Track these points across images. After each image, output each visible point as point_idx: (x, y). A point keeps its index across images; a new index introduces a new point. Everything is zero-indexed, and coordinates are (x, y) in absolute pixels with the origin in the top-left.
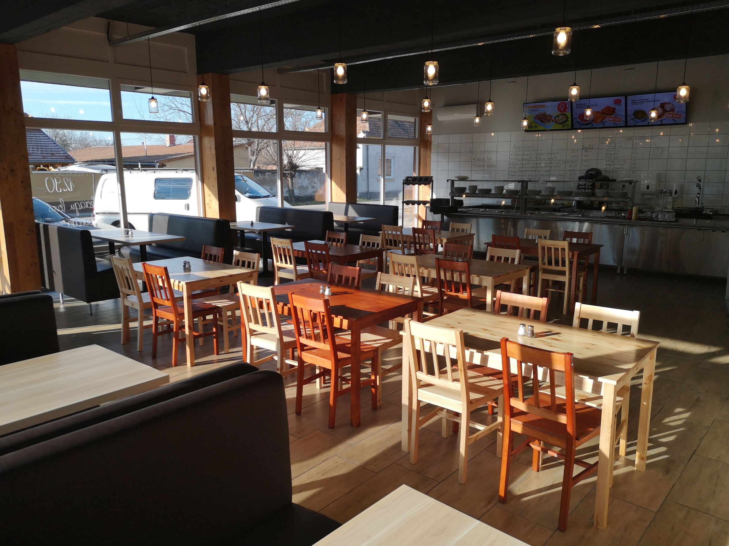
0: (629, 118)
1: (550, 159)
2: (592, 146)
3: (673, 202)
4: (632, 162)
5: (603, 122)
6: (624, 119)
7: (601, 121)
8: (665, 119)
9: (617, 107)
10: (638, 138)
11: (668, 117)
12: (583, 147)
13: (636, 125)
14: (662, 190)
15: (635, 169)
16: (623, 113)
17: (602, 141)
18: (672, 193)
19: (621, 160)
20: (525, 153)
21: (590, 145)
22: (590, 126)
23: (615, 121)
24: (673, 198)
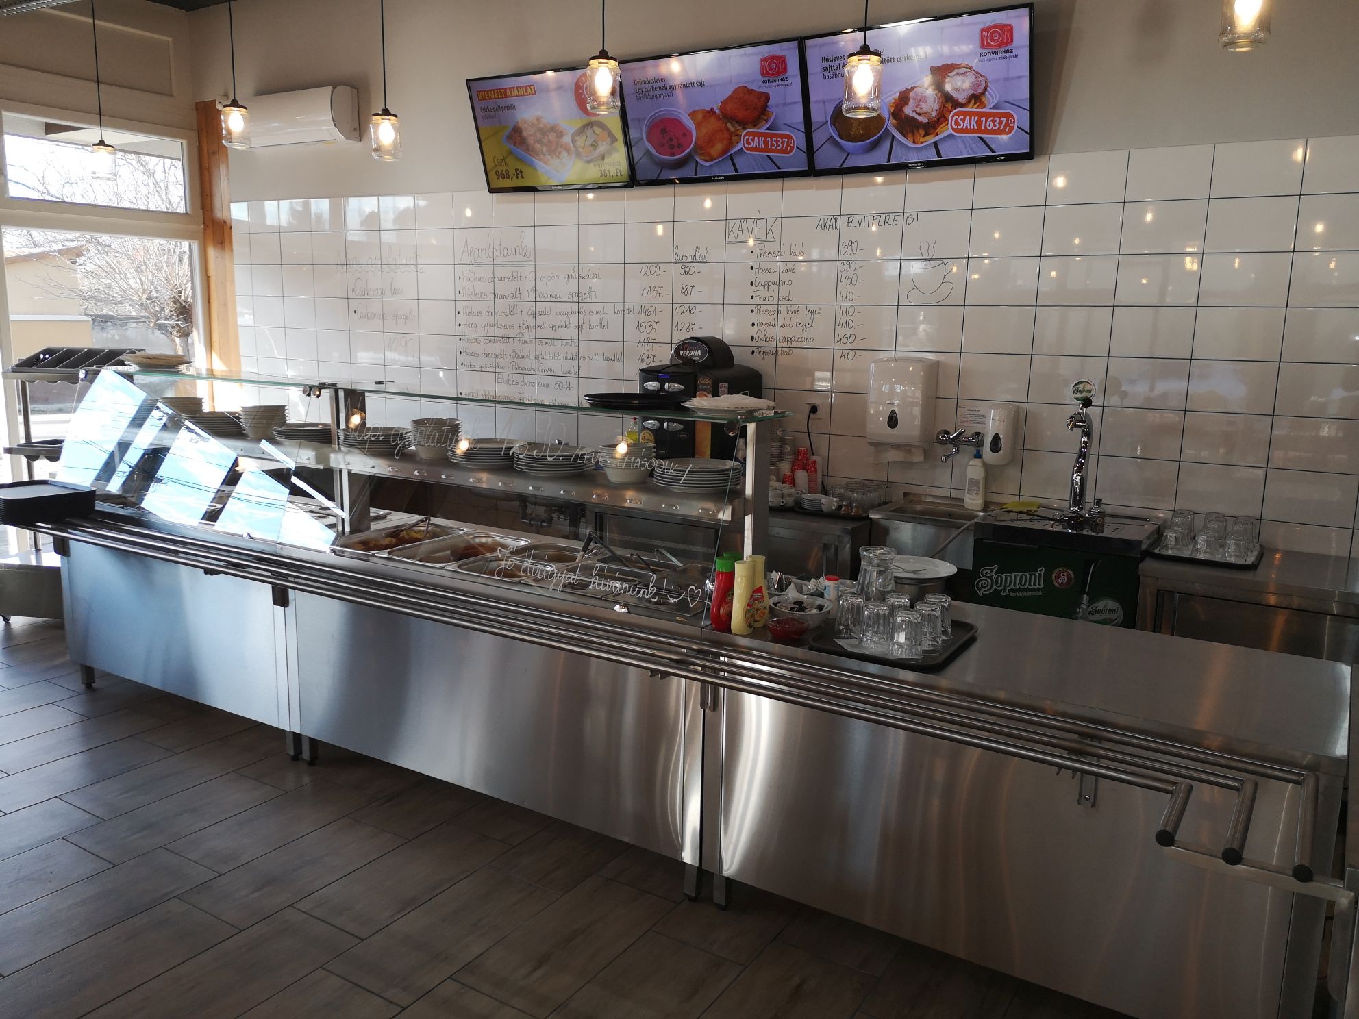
0: (819, 138)
1: (576, 299)
2: (703, 251)
3: (987, 479)
4: (839, 315)
5: (731, 156)
6: (799, 139)
7: (725, 151)
8: (951, 136)
9: (774, 91)
10: (855, 223)
11: (962, 131)
12: (675, 254)
13: (848, 164)
14: (947, 433)
15: (849, 346)
16: (798, 116)
17: (735, 230)
18: (980, 444)
19: (802, 308)
20: (501, 272)
21: (698, 248)
22: (688, 172)
23: (772, 151)
24: (985, 465)
